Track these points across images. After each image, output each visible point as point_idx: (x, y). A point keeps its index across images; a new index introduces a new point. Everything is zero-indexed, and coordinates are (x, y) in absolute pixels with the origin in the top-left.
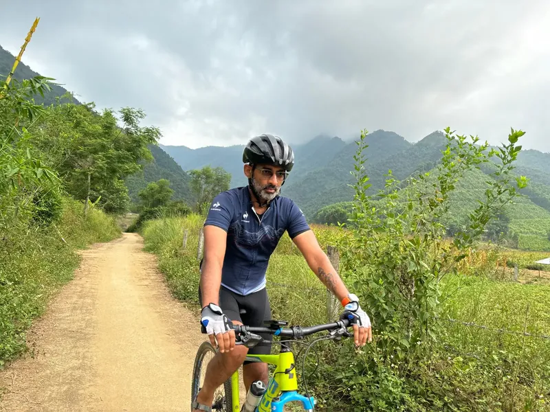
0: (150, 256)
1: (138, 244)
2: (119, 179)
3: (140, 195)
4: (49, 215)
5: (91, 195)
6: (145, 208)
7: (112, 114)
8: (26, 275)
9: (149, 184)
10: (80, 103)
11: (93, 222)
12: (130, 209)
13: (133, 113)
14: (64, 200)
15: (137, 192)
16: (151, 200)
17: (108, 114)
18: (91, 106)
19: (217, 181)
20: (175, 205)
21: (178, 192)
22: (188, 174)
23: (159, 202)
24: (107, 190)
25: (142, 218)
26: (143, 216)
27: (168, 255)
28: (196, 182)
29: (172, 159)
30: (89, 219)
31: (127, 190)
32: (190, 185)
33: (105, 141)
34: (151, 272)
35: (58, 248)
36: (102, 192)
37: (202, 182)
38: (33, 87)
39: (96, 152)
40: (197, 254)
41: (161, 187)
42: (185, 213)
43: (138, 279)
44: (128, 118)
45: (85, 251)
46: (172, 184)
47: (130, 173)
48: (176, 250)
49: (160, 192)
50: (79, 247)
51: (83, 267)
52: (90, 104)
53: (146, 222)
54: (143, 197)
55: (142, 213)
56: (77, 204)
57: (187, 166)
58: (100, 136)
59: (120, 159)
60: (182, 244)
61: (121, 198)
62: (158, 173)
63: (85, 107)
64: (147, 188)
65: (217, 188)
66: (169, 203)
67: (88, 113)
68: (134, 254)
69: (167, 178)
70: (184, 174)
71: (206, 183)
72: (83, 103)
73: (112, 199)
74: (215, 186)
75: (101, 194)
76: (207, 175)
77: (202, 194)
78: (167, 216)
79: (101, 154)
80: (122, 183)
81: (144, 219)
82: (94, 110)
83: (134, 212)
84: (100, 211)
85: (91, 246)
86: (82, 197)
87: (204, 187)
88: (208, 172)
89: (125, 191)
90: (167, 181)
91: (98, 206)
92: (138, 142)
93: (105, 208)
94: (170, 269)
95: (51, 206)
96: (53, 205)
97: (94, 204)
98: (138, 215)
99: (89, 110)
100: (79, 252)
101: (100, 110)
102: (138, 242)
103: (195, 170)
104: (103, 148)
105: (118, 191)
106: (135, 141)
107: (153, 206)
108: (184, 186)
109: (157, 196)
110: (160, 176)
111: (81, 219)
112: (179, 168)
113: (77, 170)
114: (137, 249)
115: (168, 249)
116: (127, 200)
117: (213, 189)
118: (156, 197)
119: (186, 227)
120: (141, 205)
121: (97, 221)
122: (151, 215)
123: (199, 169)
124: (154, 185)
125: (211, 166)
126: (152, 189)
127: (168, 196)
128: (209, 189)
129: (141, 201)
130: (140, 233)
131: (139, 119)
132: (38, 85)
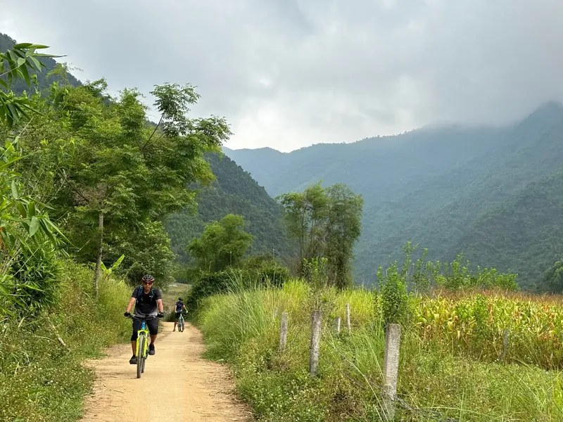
0: (216, 369)
1: (193, 345)
2: (155, 219)
3: (192, 248)
4: (37, 296)
5: (104, 252)
6: (203, 274)
7: (137, 98)
8: (6, 409)
9: (207, 225)
10: (79, 83)
11: (109, 304)
12: (175, 276)
13: (176, 93)
14: (61, 266)
15: (186, 242)
16: (212, 256)
17: (130, 100)
18: (100, 86)
19: (335, 213)
20: (255, 265)
21: (261, 239)
22: (279, 201)
23: (228, 259)
24: (131, 241)
25: (198, 294)
26: (198, 289)
27: (252, 367)
28: (294, 216)
29: (247, 175)
30: (102, 300)
31: (168, 240)
32: (283, 223)
33: (129, 150)
34: (224, 399)
35: (54, 358)
36: (123, 245)
37: (307, 215)
38: (12, 65)
39: (113, 171)
40: (311, 363)
41: (230, 230)
42: (277, 280)
43: (199, 415)
44: (167, 104)
45: (99, 361)
46: (249, 223)
47: (176, 207)
48: (268, 355)
49: (227, 241)
50: (88, 354)
51: (98, 392)
52: (98, 83)
53: (204, 300)
54: (197, 250)
55: (197, 282)
56: (83, 271)
57: (276, 187)
58: (120, 141)
59: (159, 182)
60: (277, 343)
61: (159, 256)
62: (223, 204)
63: (89, 89)
64: (205, 234)
65: (336, 227)
66: (247, 259)
67: (94, 99)
68: (189, 366)
69: (240, 213)
70: (272, 203)
71: (314, 217)
72: (84, 82)
73: (142, 259)
74: (332, 223)
75: (122, 251)
76: (314, 202)
77: (307, 240)
78: (246, 287)
79: (121, 174)
80: (158, 226)
81: (201, 294)
82: (104, 93)
83: (180, 280)
84: (122, 283)
85: (108, 352)
86: (89, 257)
87: (310, 225)
88: (317, 195)
89: (164, 243)
90: (239, 217)
91: (117, 274)
92: (189, 148)
93: (129, 276)
94: (259, 395)
95: (40, 279)
96: (44, 275)
97: (110, 270)
98: (190, 286)
99: (96, 93)
100: (90, 363)
101: (115, 93)
102: (192, 340)
103: (292, 193)
104: (127, 162)
105: (152, 242)
106: (182, 146)
107: (218, 267)
108: (271, 225)
109: (224, 248)
110: (226, 209)
111: (89, 299)
112: (261, 191)
113: (80, 209)
114: (192, 354)
115: (253, 353)
116: (170, 258)
117: (328, 229)
118: (219, 251)
119: (282, 309)
120: (196, 267)
121: (116, 303)
122: (215, 285)
123: (299, 190)
124: (216, 227)
125: (323, 183)
126: (213, 235)
127: (242, 246)
128: (320, 229)
129: (193, 259)
130: (196, 322)
131: (188, 105)
132: (20, 62)
